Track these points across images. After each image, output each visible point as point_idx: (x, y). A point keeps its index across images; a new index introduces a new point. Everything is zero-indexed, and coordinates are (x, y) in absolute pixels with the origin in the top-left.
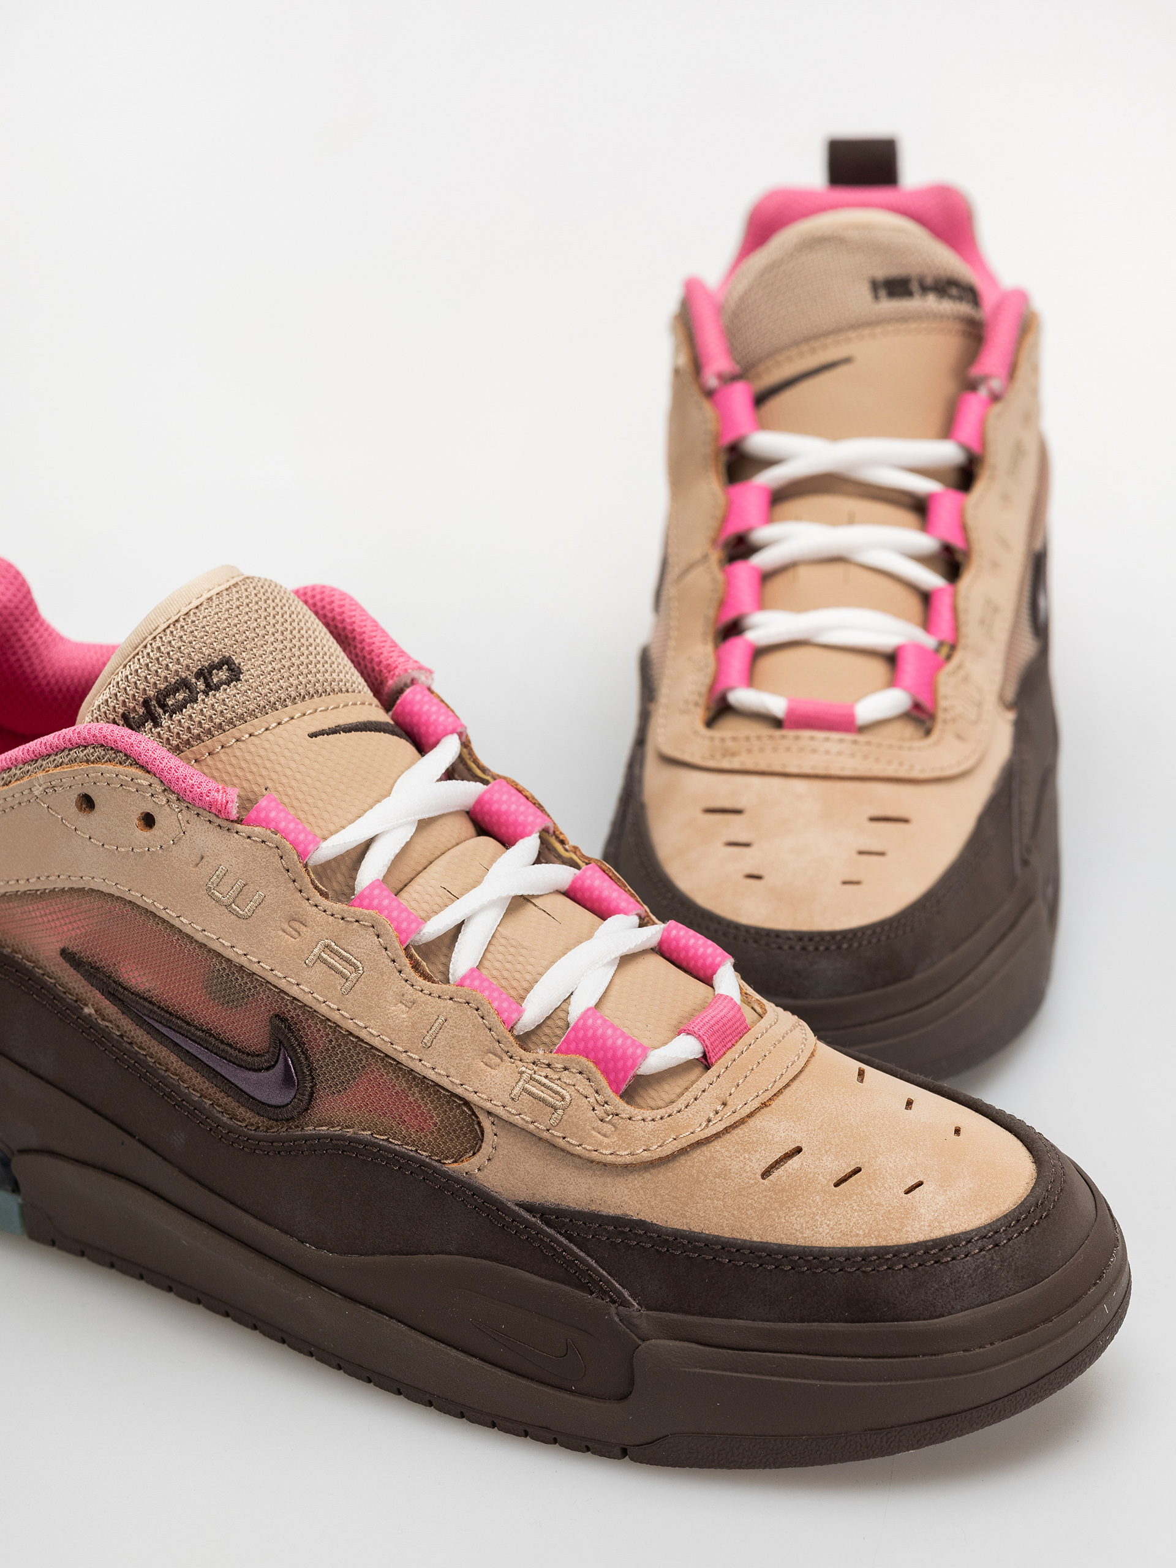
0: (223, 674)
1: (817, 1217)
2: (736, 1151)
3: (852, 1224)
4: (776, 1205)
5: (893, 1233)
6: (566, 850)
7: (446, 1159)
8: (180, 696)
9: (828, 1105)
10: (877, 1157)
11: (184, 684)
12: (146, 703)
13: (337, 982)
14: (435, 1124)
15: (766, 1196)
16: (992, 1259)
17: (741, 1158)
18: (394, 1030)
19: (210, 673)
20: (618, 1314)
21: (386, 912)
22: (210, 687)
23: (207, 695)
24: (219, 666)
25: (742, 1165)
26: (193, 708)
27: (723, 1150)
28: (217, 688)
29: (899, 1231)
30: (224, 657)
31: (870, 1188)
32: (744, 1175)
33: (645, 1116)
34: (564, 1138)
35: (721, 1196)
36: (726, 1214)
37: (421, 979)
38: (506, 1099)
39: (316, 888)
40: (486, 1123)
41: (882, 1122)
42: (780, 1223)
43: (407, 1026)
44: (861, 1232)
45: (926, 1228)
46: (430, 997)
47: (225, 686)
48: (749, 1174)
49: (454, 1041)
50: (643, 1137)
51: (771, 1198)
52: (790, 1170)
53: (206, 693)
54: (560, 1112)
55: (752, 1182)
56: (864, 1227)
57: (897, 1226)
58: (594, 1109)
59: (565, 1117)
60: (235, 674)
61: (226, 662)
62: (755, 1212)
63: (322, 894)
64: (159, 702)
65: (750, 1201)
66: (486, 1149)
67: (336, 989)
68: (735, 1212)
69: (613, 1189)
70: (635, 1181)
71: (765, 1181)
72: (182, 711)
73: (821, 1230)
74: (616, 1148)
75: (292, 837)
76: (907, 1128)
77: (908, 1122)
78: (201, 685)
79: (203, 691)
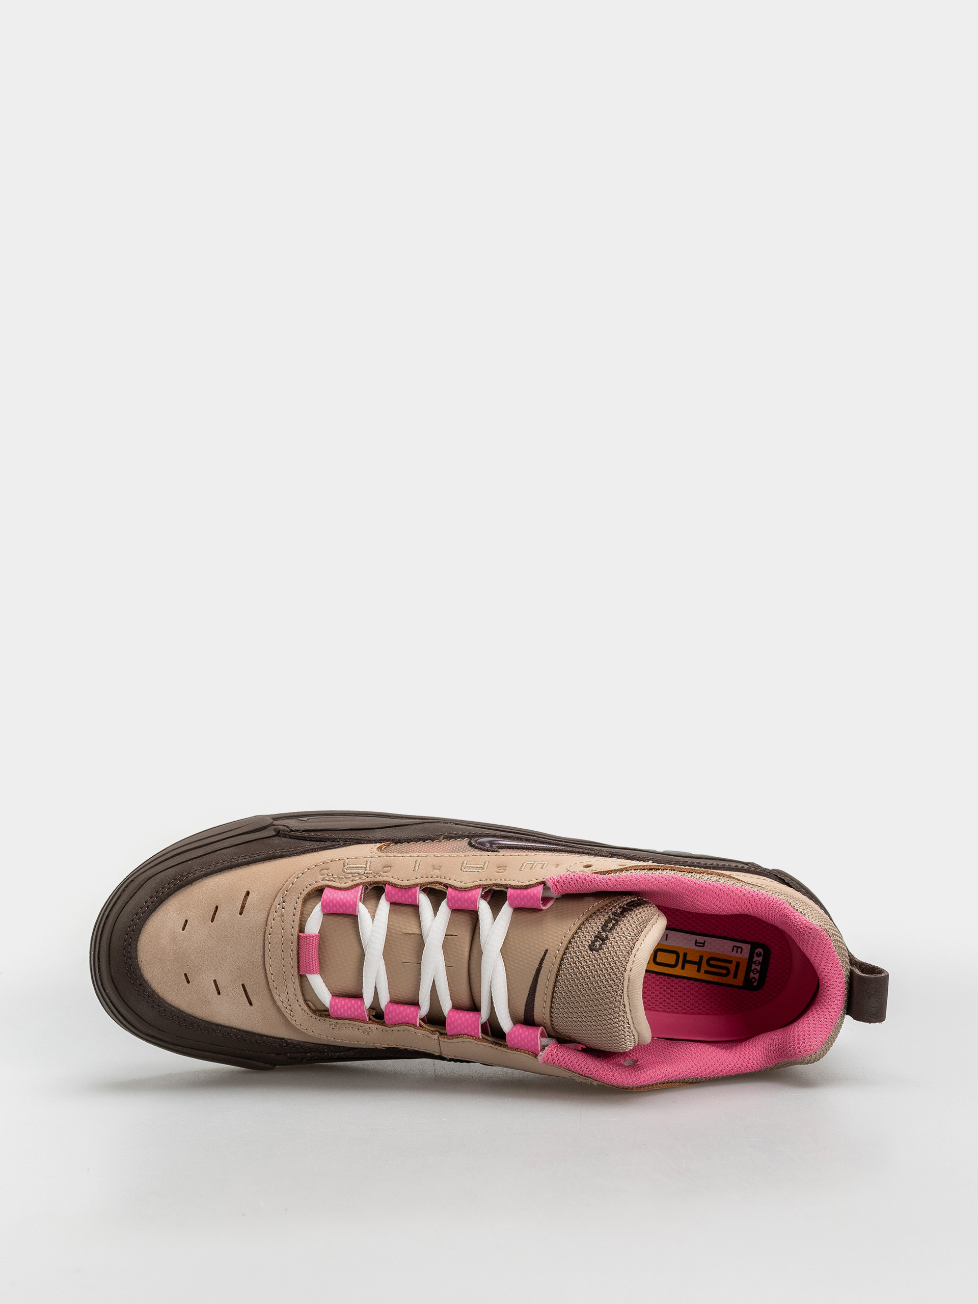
8: (609, 926)
10: (209, 932)
11: (611, 930)
15: (241, 885)
17: (261, 894)
19: (602, 940)
22: (600, 935)
24: (601, 945)
25: (260, 891)
28: (596, 938)
31: (202, 912)
32: (256, 889)
47: (594, 940)
48: (254, 891)
52: (239, 900)
55: (251, 888)
60: (592, 948)
71: (246, 891)
76: (206, 962)
77: (209, 967)
78: (604, 934)
79: (601, 933)
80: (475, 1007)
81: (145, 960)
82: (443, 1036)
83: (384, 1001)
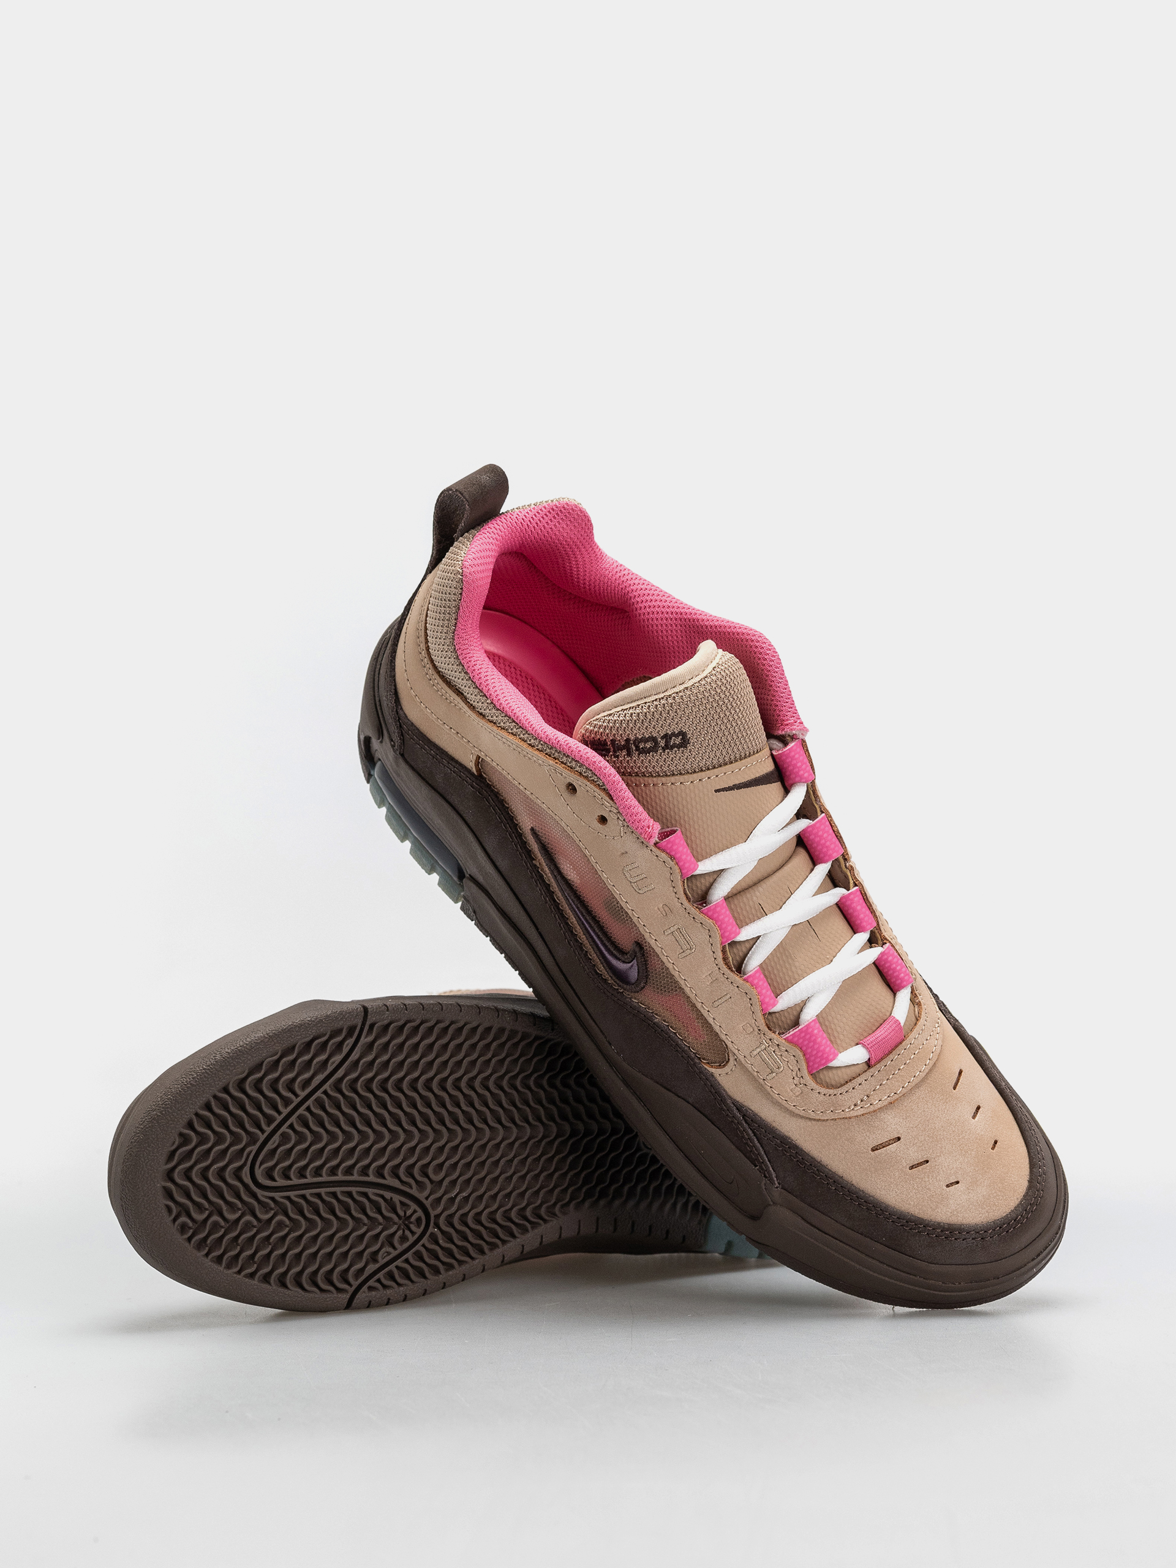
0: (678, 741)
1: (892, 1185)
2: (863, 1129)
3: (909, 1196)
4: (873, 1169)
5: (930, 1210)
6: (846, 866)
7: (703, 1059)
8: (648, 745)
9: (927, 1110)
10: (940, 1156)
11: (653, 739)
12: (628, 740)
13: (678, 950)
14: (704, 1041)
15: (869, 1162)
16: (977, 1245)
17: (865, 1135)
18: (700, 989)
19: (671, 738)
20: (765, 1184)
21: (720, 923)
22: (667, 747)
23: (664, 751)
24: (677, 736)
25: (863, 1138)
26: (653, 756)
27: (856, 1126)
28: (672, 748)
29: (933, 1210)
30: (682, 731)
31: (928, 1178)
32: (862, 1145)
33: (820, 1091)
34: (771, 1087)
35: (845, 1151)
36: (844, 1162)
37: (725, 967)
38: (747, 1054)
39: (685, 894)
40: (732, 1059)
41: (954, 1129)
42: (871, 1180)
43: (707, 991)
44: (912, 1203)
45: (949, 1214)
46: (726, 980)
47: (676, 749)
48: (865, 1146)
49: (731, 1010)
50: (815, 1103)
51: (871, 1164)
52: (888, 1151)
53: (664, 749)
54: (774, 1074)
55: (865, 1150)
56: (915, 1200)
57: (934, 1207)
58: (794, 1078)
59: (776, 1077)
60: (685, 743)
61: (683, 734)
62: (860, 1168)
63: (688, 898)
64: (634, 743)
65: (859, 1161)
66: (727, 1069)
67: (676, 953)
68: (849, 1164)
69: (788, 1122)
70: (802, 1123)
71: (872, 1153)
72: (646, 754)
73: (891, 1193)
74: (798, 1104)
75: (681, 864)
76: (966, 1137)
77: (968, 1132)
78: (662, 743)
79: (663, 748)
80: (801, 841)
81: (1014, 1196)
82: (846, 857)
83: (863, 937)
